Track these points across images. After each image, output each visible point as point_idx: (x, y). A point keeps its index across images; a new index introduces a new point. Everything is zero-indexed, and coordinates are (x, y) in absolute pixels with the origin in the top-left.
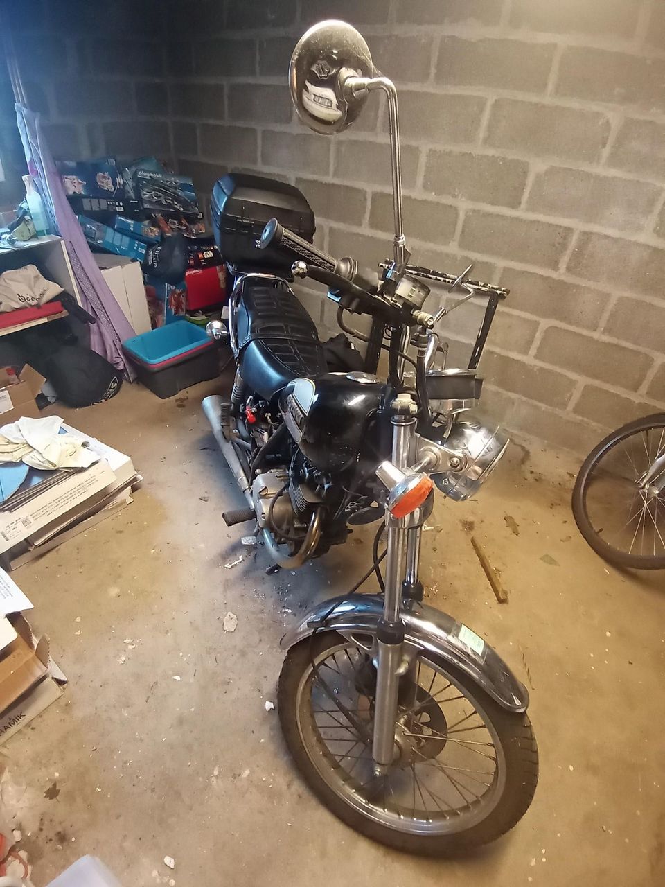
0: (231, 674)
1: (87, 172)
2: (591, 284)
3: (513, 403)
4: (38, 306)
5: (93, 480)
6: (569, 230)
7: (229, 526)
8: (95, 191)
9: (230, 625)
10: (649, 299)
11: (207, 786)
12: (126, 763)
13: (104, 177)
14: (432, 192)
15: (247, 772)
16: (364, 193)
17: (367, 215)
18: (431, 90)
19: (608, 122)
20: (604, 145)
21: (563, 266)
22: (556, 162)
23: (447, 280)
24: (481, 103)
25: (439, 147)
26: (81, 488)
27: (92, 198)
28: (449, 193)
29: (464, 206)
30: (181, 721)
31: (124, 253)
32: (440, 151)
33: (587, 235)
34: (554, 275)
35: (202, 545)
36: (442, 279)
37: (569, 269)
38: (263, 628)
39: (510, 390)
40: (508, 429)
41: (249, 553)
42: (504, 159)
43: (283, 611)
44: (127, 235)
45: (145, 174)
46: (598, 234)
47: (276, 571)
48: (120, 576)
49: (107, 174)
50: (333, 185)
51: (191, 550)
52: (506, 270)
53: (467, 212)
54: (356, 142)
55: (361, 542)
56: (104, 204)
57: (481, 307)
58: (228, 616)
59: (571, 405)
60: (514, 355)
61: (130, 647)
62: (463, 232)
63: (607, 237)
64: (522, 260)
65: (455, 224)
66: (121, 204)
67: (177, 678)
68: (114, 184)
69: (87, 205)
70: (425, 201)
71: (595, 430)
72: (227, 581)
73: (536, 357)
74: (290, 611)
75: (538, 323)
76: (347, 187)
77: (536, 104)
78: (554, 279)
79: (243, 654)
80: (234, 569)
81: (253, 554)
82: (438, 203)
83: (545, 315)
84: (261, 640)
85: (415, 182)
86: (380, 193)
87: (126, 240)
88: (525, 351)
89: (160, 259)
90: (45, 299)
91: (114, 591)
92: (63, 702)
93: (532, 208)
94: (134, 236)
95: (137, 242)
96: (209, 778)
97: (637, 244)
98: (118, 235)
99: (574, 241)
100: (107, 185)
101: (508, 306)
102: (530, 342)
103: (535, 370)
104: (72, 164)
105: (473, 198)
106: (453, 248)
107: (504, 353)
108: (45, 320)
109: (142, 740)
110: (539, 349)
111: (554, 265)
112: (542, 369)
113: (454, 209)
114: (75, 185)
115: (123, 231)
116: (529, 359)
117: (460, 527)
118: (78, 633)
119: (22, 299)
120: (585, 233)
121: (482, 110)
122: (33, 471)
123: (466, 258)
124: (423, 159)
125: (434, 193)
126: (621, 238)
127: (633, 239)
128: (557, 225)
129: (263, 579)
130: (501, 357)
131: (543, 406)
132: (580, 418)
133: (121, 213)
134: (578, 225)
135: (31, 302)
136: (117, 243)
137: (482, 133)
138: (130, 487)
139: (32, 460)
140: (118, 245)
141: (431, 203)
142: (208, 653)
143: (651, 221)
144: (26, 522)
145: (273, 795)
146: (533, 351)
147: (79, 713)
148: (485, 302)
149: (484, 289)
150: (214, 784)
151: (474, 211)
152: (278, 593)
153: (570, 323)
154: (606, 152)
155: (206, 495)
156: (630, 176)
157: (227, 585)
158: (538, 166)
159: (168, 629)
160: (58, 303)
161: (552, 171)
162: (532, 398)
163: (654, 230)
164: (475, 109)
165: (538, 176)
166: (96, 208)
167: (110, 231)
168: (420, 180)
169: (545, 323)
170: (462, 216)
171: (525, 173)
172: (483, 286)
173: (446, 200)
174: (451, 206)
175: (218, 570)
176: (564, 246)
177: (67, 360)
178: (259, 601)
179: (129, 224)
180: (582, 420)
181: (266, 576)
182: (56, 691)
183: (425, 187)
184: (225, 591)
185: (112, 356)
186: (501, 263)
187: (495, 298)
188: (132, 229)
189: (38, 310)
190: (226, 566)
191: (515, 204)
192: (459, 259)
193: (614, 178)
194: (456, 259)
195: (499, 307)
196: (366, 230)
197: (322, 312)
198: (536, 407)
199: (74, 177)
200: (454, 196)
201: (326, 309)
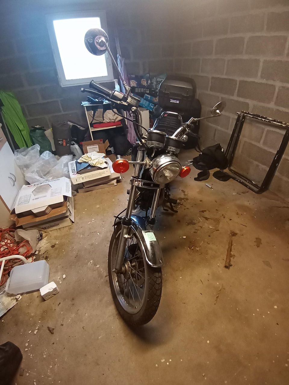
1: (138, 79)
4: (114, 122)
5: (104, 173)
7: (127, 194)
8: (140, 85)
11: (87, 264)
12: (73, 247)
13: (144, 81)
14: (264, 79)
15: (98, 266)
16: (236, 81)
17: (236, 91)
18: (264, 35)
23: (266, 120)
24: (285, 39)
26: (100, 174)
27: (139, 88)
28: (272, 79)
29: (278, 85)
30: (92, 245)
31: (146, 107)
32: (269, 60)
36: (264, 120)
44: (148, 101)
45: (160, 79)
48: (102, 203)
49: (145, 80)
50: (225, 78)
53: (279, 88)
55: (180, 222)
56: (142, 90)
61: (93, 221)
62: (277, 97)
65: (273, 93)
66: (148, 90)
67: (98, 234)
68: (147, 83)
69: (137, 90)
70: (261, 83)
76: (230, 79)
82: (267, 84)
85: (257, 75)
86: (243, 81)
87: (148, 102)
89: (156, 110)
90: (117, 120)
91: (98, 206)
92: (70, 227)
94: (150, 101)
95: (151, 104)
96: (88, 262)
98: (145, 101)
100: (144, 83)
104: (133, 76)
105: (282, 81)
106: (272, 105)
108: (115, 127)
109: (81, 244)
113: (273, 86)
114: (133, 83)
115: (146, 99)
117: (229, 233)
118: (84, 213)
119: (110, 119)
122: (89, 165)
123: (278, 110)
124: (261, 64)
125: (265, 80)
133: (148, 94)
135: (112, 120)
136: (144, 103)
137: (286, 51)
138: (116, 180)
139: (91, 163)
140: (144, 104)
141: (264, 84)
142: (110, 232)
144: (83, 178)
145: (100, 276)
147: (72, 231)
148: (284, 132)
149: (284, 125)
150: (89, 264)
151: (283, 87)
160: (120, 122)
164: (283, 41)
166: (139, 91)
167: (142, 99)
168: (259, 74)
170: (277, 90)
172: (284, 124)
173: (271, 82)
174: (272, 85)
177: (119, 140)
179: (148, 97)
182: (70, 223)
183: (261, 77)
185: (132, 141)
188: (149, 99)
189: (114, 123)
192: (274, 110)
194: (273, 111)
196: (235, 98)
197: (215, 134)
199: (134, 81)
200: (274, 80)
201: (216, 133)
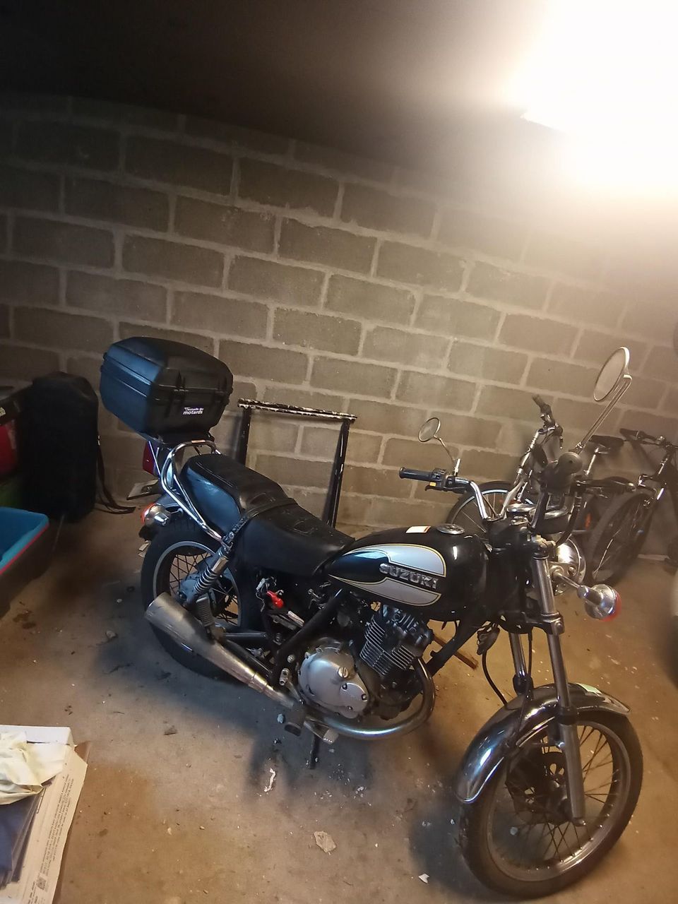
0: (372, 883)
2: (413, 406)
3: (370, 503)
6: (395, 370)
9: (328, 845)
10: (450, 411)
14: (282, 342)
16: (210, 340)
18: (275, 260)
19: (413, 296)
20: (412, 312)
21: (393, 395)
22: (380, 323)
23: (301, 412)
24: (321, 276)
25: (285, 307)
28: (298, 343)
29: (312, 353)
32: (287, 310)
33: (407, 373)
34: (388, 402)
35: (219, 786)
37: (397, 397)
38: (356, 823)
39: (367, 493)
40: (369, 525)
41: (274, 759)
42: (341, 319)
43: (357, 792)
46: (414, 372)
47: (316, 760)
51: (211, 799)
52: (352, 401)
53: (315, 358)
54: (198, 295)
57: (336, 431)
58: (317, 838)
59: (413, 493)
60: (367, 465)
62: (313, 374)
63: (419, 373)
64: (363, 393)
65: (306, 367)
70: (277, 349)
71: (431, 507)
72: (281, 805)
73: (383, 463)
74: (362, 788)
75: (381, 438)
77: (364, 282)
78: (388, 405)
79: (363, 858)
80: (277, 787)
81: (279, 757)
82: (289, 351)
83: (385, 432)
84: (365, 835)
85: (266, 333)
86: (229, 341)
88: (375, 460)
93: (366, 355)
97: (438, 377)
99: (398, 377)
101: (358, 428)
102: (377, 453)
103: (384, 472)
105: (319, 348)
106: (305, 386)
107: (358, 465)
110: (384, 457)
111: (388, 395)
112: (388, 471)
113: (304, 357)
116: (378, 466)
120: (405, 372)
121: (321, 282)
123: (318, 393)
124: (271, 315)
125: (284, 343)
126: (428, 374)
127: (436, 374)
128: (386, 367)
129: (312, 776)
130: (356, 468)
131: (393, 499)
132: (420, 501)
134: (400, 366)
137: (323, 300)
141: (282, 350)
143: (445, 362)
146: (380, 459)
148: (338, 427)
151: (321, 357)
152: (338, 780)
153: (403, 434)
154: (413, 317)
155: (169, 726)
156: (429, 333)
157: (286, 808)
158: (368, 326)
159: (275, 895)
161: (378, 329)
162: (383, 495)
163: (448, 367)
164: (316, 280)
165: (368, 333)
168: (270, 332)
169: (386, 437)
170: (311, 362)
171: (359, 331)
172: (337, 415)
173: (296, 348)
174: (301, 354)
175: (262, 800)
176: (392, 381)
178: (329, 801)
180: (422, 502)
181: (312, 772)
183: (275, 338)
184: (290, 816)
186: (347, 396)
187: (346, 423)
190: (266, 791)
191: (354, 352)
192: (311, 395)
193: (420, 334)
194: (309, 395)
195: (351, 430)
198: (389, 502)
200: (303, 346)
